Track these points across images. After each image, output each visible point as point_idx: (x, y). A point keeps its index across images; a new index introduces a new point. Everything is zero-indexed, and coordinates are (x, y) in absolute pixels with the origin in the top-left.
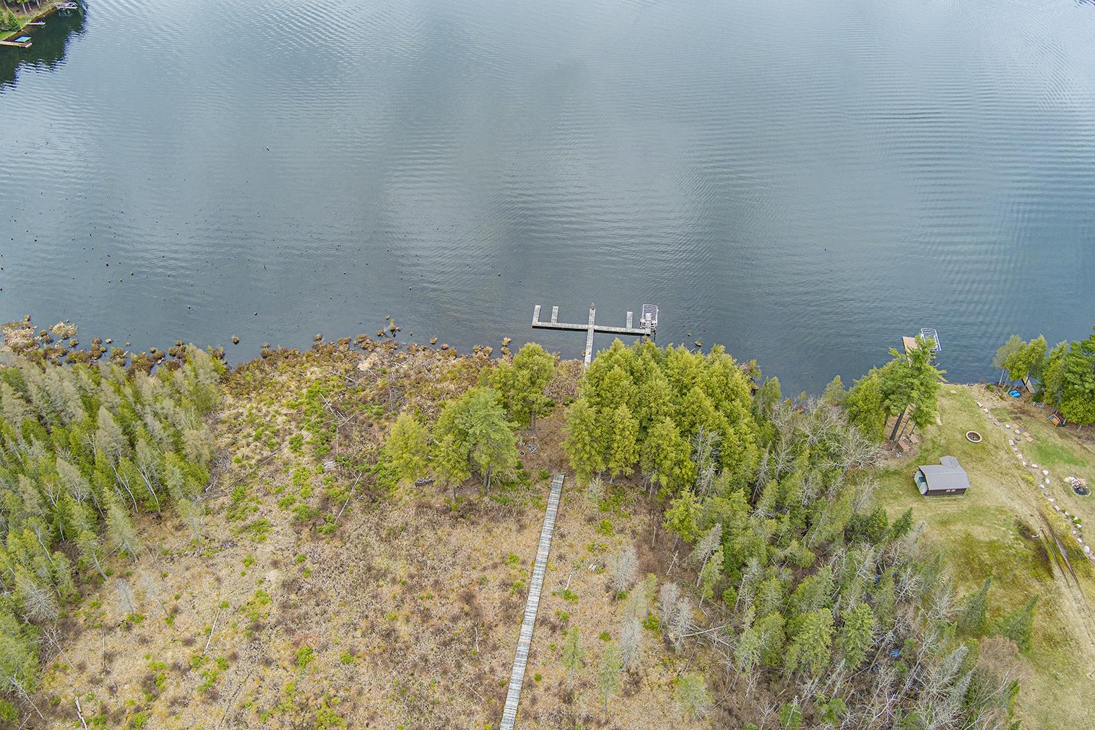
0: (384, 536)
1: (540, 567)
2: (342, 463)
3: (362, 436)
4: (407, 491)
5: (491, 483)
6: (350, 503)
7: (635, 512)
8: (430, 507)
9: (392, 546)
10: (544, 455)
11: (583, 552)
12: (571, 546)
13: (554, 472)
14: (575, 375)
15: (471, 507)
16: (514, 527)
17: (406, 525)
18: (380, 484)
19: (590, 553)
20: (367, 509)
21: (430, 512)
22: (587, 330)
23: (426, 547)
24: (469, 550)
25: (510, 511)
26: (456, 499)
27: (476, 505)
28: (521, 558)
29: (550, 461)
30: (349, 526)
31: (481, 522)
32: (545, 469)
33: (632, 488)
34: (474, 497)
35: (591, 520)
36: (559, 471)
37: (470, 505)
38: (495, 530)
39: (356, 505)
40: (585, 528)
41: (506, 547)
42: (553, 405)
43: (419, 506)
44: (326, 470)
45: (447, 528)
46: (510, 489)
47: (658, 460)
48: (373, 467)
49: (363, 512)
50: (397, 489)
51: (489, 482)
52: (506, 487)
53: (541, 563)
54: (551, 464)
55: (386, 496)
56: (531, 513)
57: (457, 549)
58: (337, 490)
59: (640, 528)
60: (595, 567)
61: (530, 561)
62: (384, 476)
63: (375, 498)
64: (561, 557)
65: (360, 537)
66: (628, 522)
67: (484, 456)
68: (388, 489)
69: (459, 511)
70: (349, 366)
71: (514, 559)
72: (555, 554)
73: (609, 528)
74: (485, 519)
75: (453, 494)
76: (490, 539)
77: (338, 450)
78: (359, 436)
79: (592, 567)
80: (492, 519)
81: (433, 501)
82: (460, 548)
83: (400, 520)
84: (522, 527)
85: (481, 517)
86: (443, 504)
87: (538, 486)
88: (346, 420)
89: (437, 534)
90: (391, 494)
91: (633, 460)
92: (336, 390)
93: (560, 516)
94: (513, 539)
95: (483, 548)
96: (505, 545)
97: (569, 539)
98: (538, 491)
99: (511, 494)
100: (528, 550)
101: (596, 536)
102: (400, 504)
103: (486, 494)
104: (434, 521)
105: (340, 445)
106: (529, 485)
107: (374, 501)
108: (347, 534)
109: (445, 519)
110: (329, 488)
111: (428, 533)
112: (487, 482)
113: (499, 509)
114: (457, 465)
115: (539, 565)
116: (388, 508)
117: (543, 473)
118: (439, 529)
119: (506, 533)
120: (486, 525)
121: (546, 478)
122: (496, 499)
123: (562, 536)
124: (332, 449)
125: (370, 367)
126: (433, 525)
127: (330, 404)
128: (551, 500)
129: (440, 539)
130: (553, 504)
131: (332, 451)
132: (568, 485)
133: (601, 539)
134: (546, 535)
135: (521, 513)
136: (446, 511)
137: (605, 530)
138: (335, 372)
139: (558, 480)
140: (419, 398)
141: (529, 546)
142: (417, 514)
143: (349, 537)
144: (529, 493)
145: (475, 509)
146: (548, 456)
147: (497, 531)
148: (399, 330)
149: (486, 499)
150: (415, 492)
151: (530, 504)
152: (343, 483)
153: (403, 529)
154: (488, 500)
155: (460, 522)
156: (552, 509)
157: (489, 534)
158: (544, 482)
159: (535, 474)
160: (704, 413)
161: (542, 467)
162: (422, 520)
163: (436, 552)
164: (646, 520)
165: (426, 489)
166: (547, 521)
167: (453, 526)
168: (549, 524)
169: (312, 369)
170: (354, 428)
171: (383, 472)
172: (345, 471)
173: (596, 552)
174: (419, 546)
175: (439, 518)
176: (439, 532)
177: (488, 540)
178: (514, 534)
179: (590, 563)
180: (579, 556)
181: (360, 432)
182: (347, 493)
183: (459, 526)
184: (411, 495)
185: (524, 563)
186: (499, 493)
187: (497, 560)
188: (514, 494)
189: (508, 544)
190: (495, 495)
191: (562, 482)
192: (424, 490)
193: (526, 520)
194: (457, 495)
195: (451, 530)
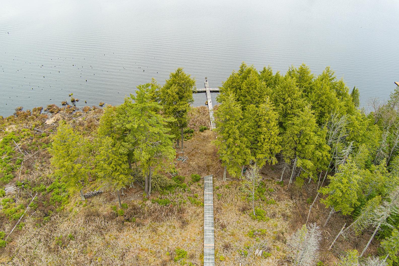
0: (52, 246)
1: (209, 259)
2: (22, 186)
3: (42, 166)
4: (77, 203)
5: (152, 189)
6: (23, 219)
7: (279, 199)
8: (98, 215)
9: (60, 256)
10: (193, 164)
11: (246, 239)
12: (233, 235)
13: (204, 175)
14: (204, 114)
15: (136, 211)
16: (177, 224)
17: (75, 233)
18: (53, 200)
19: (252, 239)
20: (39, 223)
21: (97, 219)
22: (205, 92)
23: (94, 253)
24: (137, 251)
25: (171, 211)
26: (122, 206)
27: (140, 209)
28: (189, 253)
29: (199, 167)
30: (19, 241)
31: (146, 223)
32: (196, 174)
33: (269, 180)
34: (137, 202)
35: (244, 210)
36: (208, 174)
37: (135, 209)
38: (160, 229)
39: (30, 220)
40: (242, 217)
41: (172, 244)
42: (192, 132)
43: (88, 216)
44: (7, 194)
45: (114, 232)
46: (169, 192)
47: (299, 147)
48: (48, 188)
49: (35, 226)
50: (69, 203)
51: (150, 187)
52: (165, 191)
53: (210, 255)
54: (200, 170)
55: (57, 209)
56: (190, 210)
57: (124, 251)
58: (13, 209)
59: (288, 211)
60: (261, 251)
61: (198, 254)
62: (58, 194)
63: (48, 212)
64: (227, 247)
65: (28, 250)
66: (276, 208)
67: (144, 153)
68: (60, 203)
69: (125, 216)
70: (38, 122)
71: (182, 255)
72: (221, 244)
73: (263, 214)
74: (149, 220)
75: (118, 202)
76: (156, 237)
77: (20, 177)
78: (40, 166)
79: (259, 252)
80: (156, 219)
81: (100, 209)
82: (128, 250)
83: (70, 229)
84: (184, 224)
85: (145, 218)
86: (109, 211)
87: (192, 188)
88: (30, 156)
89: (104, 239)
90: (62, 208)
91: (278, 150)
92: (26, 137)
93: (217, 210)
94: (178, 235)
95: (150, 247)
96: (171, 241)
97: (230, 229)
98: (193, 192)
99: (169, 196)
100: (194, 244)
101: (253, 223)
102: (71, 215)
103: (148, 199)
104: (102, 227)
105: (23, 173)
106: (185, 187)
107: (46, 215)
108: (16, 249)
109: (113, 225)
110: (6, 208)
111: (97, 239)
112: (148, 188)
113: (161, 210)
114: (118, 167)
115: (208, 257)
116: (59, 220)
117: (195, 176)
118: (106, 234)
119: (170, 230)
120: (150, 226)
121: (198, 180)
122: (158, 202)
123: (223, 227)
124: (15, 177)
125: (54, 121)
126: (100, 231)
127: (20, 147)
128: (206, 197)
129: (108, 244)
130: (209, 200)
131: (15, 179)
132: (218, 184)
133: (257, 225)
134: (209, 228)
135: (181, 211)
136: (112, 217)
137: (258, 216)
138: (27, 127)
139: (209, 180)
140: (90, 137)
141: (194, 240)
142: (85, 223)
143: (17, 251)
144: (186, 194)
145: (140, 212)
146: (196, 164)
147: (161, 230)
148: (77, 101)
149: (149, 203)
150: (84, 203)
151: (188, 203)
152: (20, 202)
153: (72, 238)
154: (151, 203)
155: (126, 225)
156: (209, 204)
157: (154, 233)
158: (197, 184)
159: (188, 179)
160: (331, 103)
161: (193, 173)
162: (90, 228)
163: (104, 256)
164: (291, 203)
165: (95, 200)
166: (206, 215)
167: (120, 230)
168: (209, 217)
169: (10, 127)
170: (36, 160)
171: (57, 190)
172: (23, 193)
173: (258, 238)
174: (87, 253)
175: (106, 224)
176: (107, 237)
177: (155, 238)
178: (178, 231)
179: (255, 249)
180: (243, 243)
181: (41, 163)
182: (22, 210)
183: (126, 229)
184: (81, 206)
185: (192, 257)
186: (159, 196)
187: (165, 258)
188: (173, 196)
189: (174, 241)
190: (155, 199)
191: (212, 182)
192: (92, 201)
193: (187, 217)
194: (122, 202)
195: (118, 233)
